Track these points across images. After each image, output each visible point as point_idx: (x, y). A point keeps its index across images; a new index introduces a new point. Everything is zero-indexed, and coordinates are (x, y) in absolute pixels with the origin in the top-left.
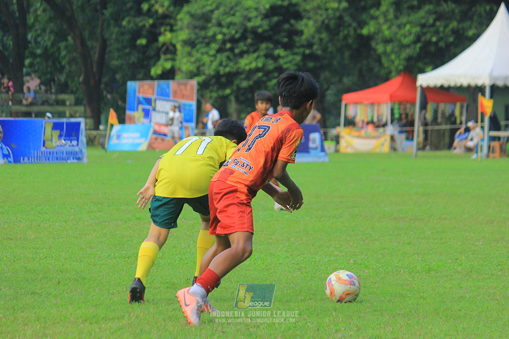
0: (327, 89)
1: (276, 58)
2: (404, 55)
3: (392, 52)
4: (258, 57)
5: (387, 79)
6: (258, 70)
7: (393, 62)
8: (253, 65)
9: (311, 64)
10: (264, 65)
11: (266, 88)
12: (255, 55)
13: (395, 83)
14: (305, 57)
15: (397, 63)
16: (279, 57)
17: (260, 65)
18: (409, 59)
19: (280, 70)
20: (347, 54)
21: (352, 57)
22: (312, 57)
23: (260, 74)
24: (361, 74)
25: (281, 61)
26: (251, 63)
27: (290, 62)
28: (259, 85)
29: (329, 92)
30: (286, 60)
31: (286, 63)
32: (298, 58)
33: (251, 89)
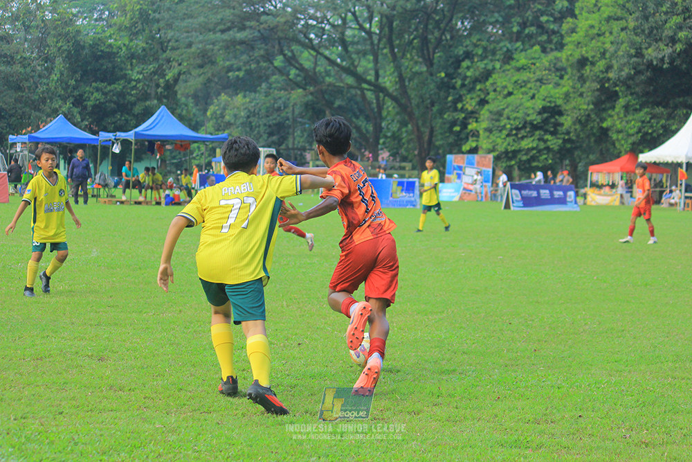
0: (579, 163)
1: (545, 141)
2: (630, 141)
3: (622, 139)
4: (533, 140)
5: (618, 156)
6: (533, 149)
7: (623, 145)
8: (530, 146)
9: (568, 146)
10: (537, 145)
11: (539, 161)
12: (532, 139)
13: (624, 159)
14: (565, 141)
15: (625, 146)
16: (547, 140)
17: (535, 145)
18: (633, 144)
19: (548, 149)
20: (593, 139)
21: (595, 141)
22: (569, 141)
23: (535, 152)
24: (601, 153)
25: (549, 143)
26: (529, 144)
27: (555, 144)
28: (533, 158)
29: (580, 164)
30: (552, 142)
31: (552, 145)
32: (560, 141)
33: (529, 161)
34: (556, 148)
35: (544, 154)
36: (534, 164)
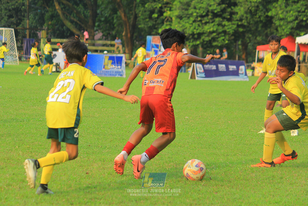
1: (223, 26)
2: (289, 26)
3: (283, 24)
4: (214, 25)
6: (213, 32)
7: (283, 30)
8: (211, 29)
9: (241, 30)
10: (217, 30)
11: (218, 41)
12: (213, 24)
14: (238, 26)
15: (285, 31)
16: (225, 25)
17: (215, 29)
18: (292, 29)
19: (225, 32)
20: (260, 25)
21: (262, 27)
22: (242, 26)
23: (215, 34)
25: (226, 28)
26: (210, 28)
27: (231, 28)
28: (214, 39)
29: (249, 44)
30: (228, 27)
31: (228, 29)
32: (235, 26)
33: (210, 42)
34: (232, 32)
35: (223, 36)
36: (215, 44)
